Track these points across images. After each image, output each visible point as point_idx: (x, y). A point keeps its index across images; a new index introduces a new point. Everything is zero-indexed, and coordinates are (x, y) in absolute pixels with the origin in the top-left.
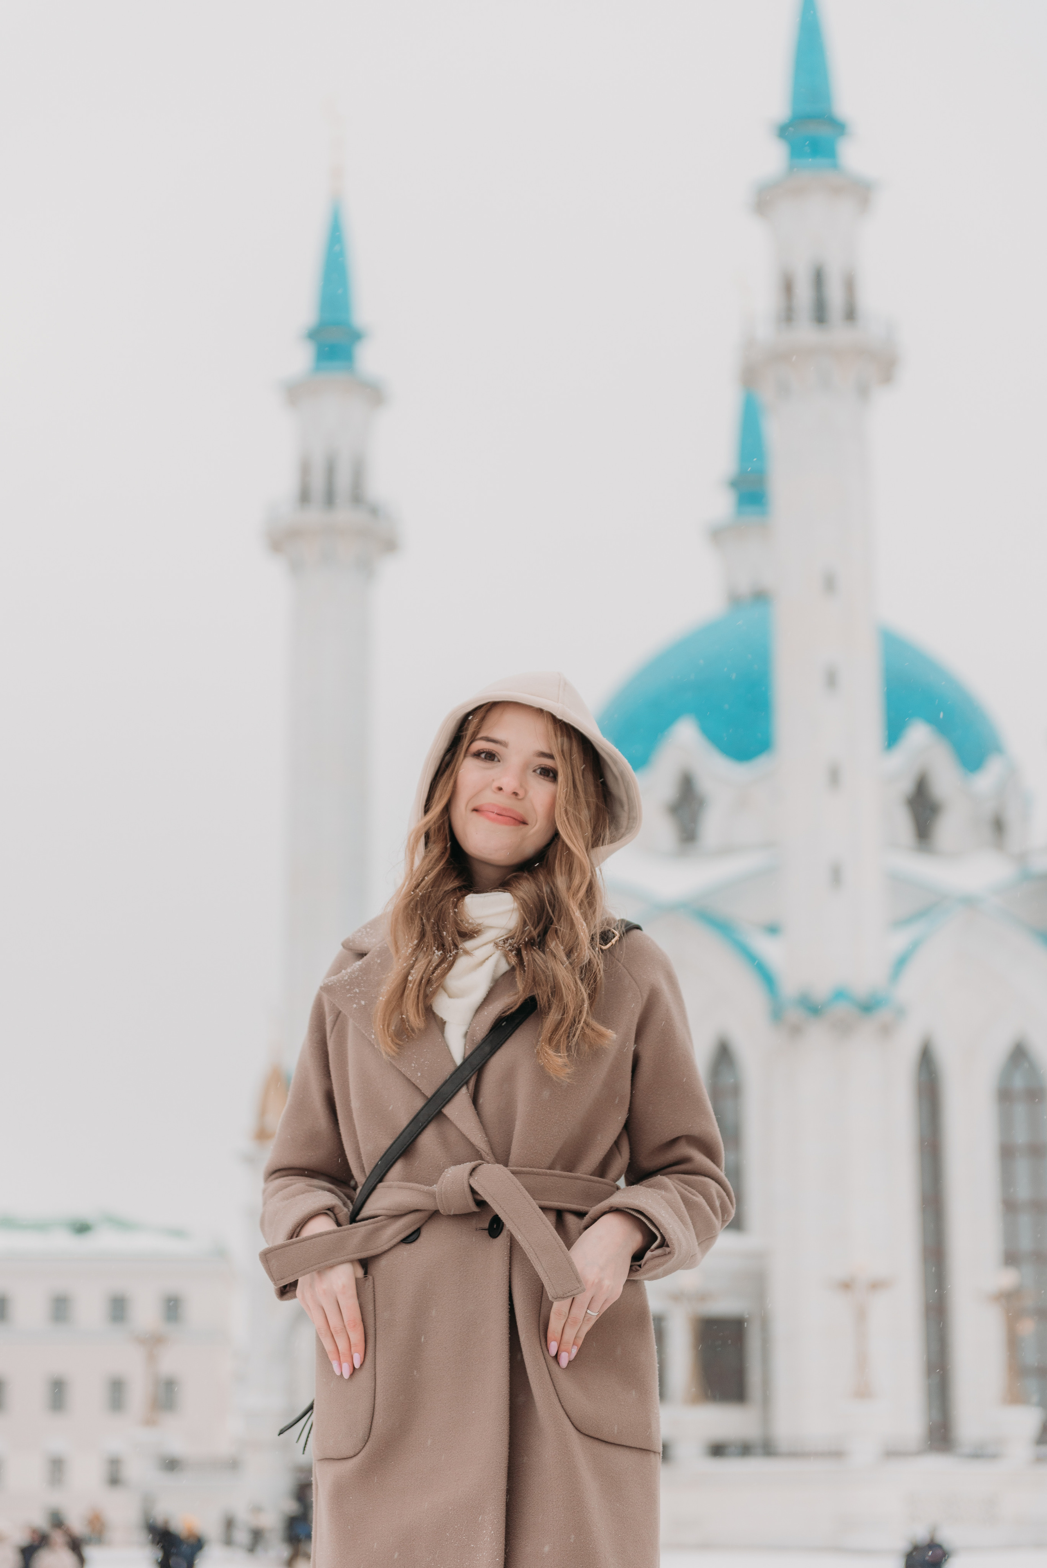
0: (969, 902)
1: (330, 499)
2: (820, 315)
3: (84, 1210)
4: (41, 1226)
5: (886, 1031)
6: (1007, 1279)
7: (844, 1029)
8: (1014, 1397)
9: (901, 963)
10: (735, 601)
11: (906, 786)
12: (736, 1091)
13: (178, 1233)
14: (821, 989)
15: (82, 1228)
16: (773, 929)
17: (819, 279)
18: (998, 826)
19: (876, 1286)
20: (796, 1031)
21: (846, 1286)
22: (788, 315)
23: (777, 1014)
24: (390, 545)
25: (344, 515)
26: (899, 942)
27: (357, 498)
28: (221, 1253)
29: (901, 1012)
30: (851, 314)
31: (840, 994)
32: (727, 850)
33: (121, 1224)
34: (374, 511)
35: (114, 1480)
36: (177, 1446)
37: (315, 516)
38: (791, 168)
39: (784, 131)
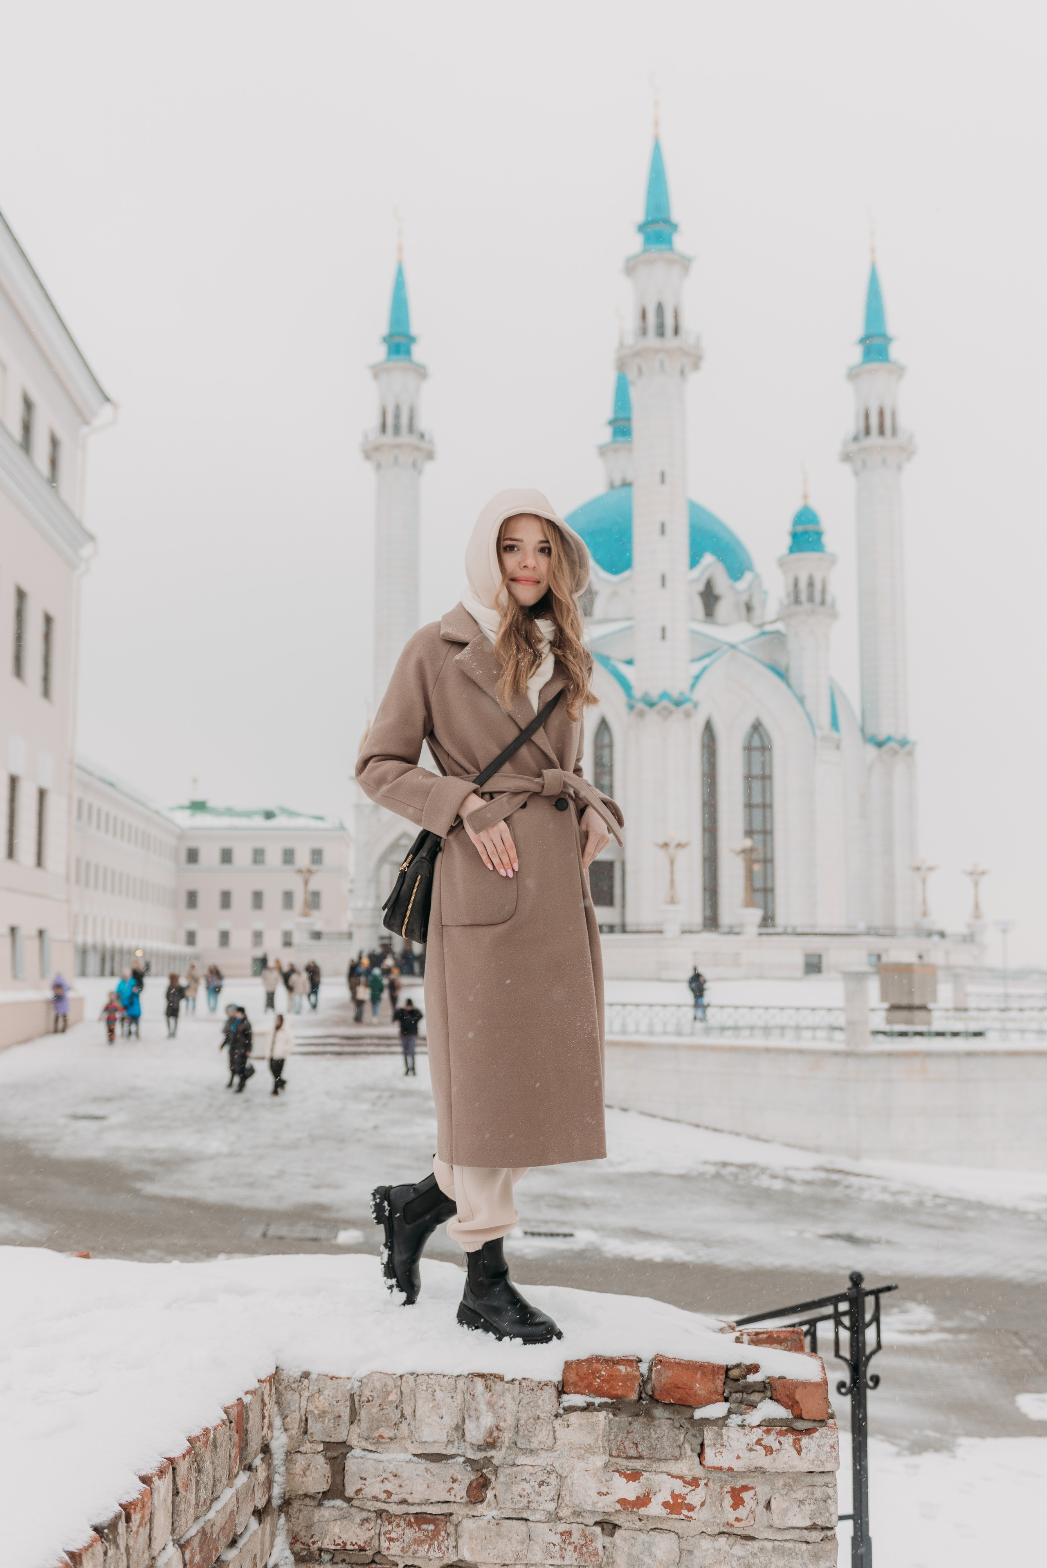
0: (733, 647)
1: (397, 429)
2: (661, 332)
3: (270, 806)
4: (248, 814)
5: (688, 715)
6: (748, 843)
7: (666, 714)
8: (749, 903)
9: (697, 678)
10: (612, 486)
11: (701, 587)
12: (611, 746)
13: (321, 818)
14: (654, 694)
15: (269, 815)
16: (630, 662)
17: (660, 308)
18: (749, 608)
19: (679, 845)
20: (641, 714)
21: (666, 845)
22: (644, 332)
23: (631, 707)
24: (430, 456)
25: (405, 438)
26: (696, 668)
27: (411, 429)
28: (342, 828)
29: (696, 705)
30: (676, 331)
31: (665, 695)
32: (606, 621)
33: (291, 814)
34: (422, 436)
35: (287, 944)
36: (319, 927)
37: (389, 438)
38: (645, 251)
39: (642, 228)
